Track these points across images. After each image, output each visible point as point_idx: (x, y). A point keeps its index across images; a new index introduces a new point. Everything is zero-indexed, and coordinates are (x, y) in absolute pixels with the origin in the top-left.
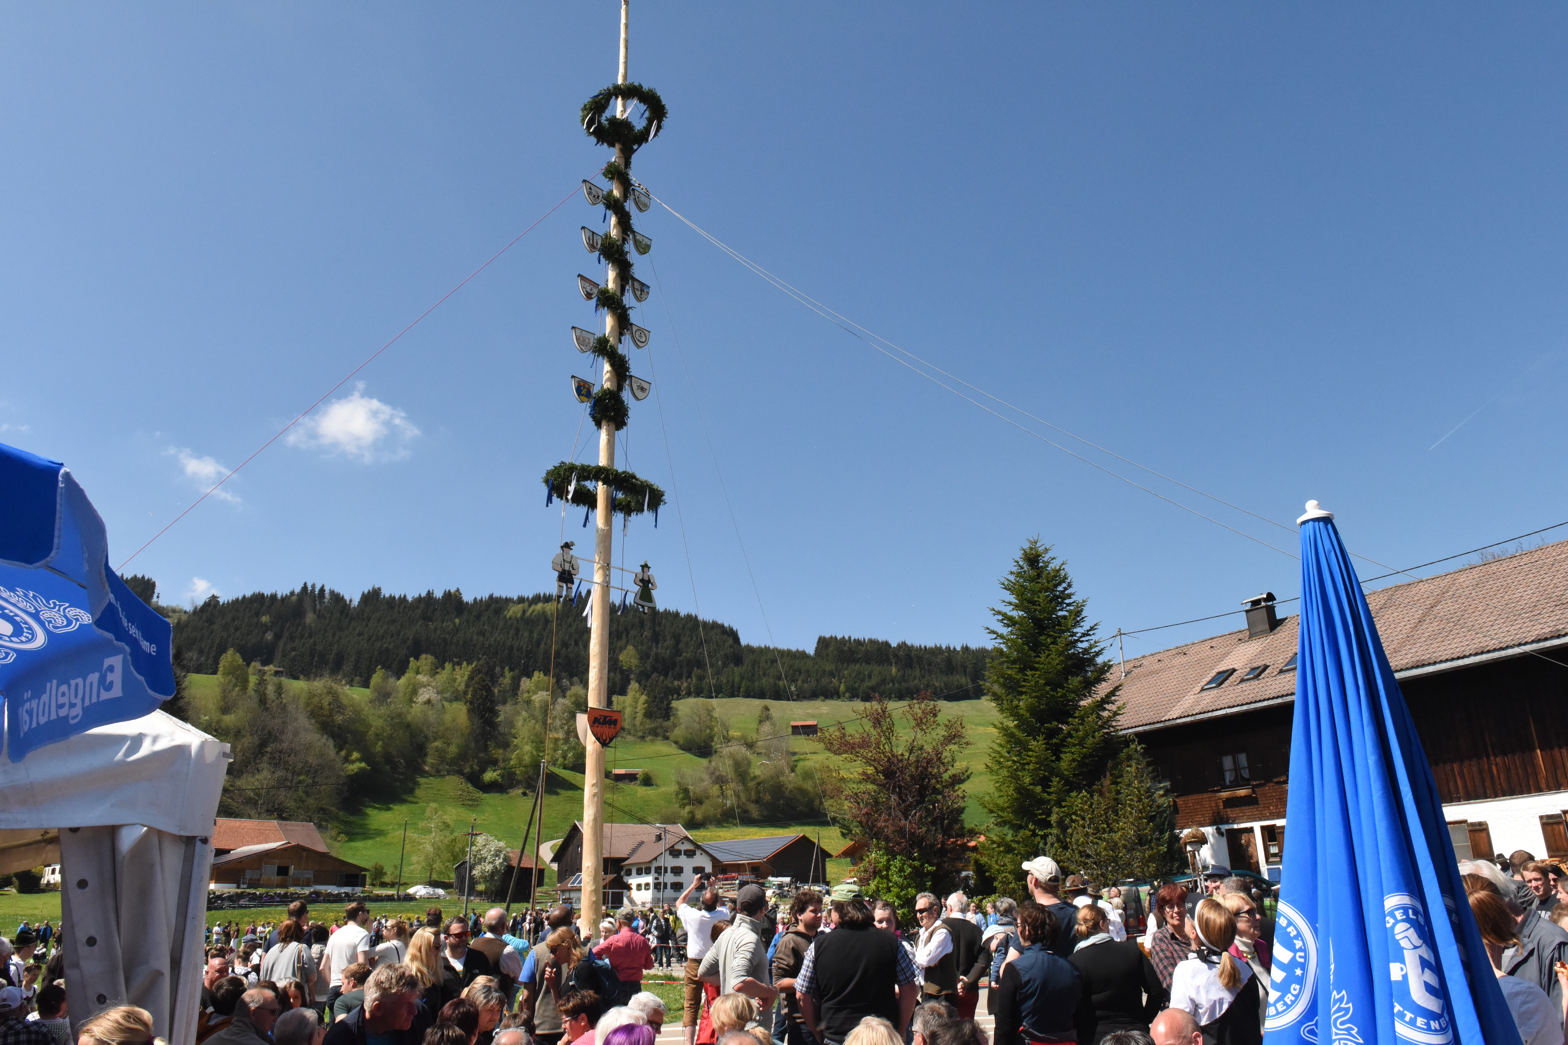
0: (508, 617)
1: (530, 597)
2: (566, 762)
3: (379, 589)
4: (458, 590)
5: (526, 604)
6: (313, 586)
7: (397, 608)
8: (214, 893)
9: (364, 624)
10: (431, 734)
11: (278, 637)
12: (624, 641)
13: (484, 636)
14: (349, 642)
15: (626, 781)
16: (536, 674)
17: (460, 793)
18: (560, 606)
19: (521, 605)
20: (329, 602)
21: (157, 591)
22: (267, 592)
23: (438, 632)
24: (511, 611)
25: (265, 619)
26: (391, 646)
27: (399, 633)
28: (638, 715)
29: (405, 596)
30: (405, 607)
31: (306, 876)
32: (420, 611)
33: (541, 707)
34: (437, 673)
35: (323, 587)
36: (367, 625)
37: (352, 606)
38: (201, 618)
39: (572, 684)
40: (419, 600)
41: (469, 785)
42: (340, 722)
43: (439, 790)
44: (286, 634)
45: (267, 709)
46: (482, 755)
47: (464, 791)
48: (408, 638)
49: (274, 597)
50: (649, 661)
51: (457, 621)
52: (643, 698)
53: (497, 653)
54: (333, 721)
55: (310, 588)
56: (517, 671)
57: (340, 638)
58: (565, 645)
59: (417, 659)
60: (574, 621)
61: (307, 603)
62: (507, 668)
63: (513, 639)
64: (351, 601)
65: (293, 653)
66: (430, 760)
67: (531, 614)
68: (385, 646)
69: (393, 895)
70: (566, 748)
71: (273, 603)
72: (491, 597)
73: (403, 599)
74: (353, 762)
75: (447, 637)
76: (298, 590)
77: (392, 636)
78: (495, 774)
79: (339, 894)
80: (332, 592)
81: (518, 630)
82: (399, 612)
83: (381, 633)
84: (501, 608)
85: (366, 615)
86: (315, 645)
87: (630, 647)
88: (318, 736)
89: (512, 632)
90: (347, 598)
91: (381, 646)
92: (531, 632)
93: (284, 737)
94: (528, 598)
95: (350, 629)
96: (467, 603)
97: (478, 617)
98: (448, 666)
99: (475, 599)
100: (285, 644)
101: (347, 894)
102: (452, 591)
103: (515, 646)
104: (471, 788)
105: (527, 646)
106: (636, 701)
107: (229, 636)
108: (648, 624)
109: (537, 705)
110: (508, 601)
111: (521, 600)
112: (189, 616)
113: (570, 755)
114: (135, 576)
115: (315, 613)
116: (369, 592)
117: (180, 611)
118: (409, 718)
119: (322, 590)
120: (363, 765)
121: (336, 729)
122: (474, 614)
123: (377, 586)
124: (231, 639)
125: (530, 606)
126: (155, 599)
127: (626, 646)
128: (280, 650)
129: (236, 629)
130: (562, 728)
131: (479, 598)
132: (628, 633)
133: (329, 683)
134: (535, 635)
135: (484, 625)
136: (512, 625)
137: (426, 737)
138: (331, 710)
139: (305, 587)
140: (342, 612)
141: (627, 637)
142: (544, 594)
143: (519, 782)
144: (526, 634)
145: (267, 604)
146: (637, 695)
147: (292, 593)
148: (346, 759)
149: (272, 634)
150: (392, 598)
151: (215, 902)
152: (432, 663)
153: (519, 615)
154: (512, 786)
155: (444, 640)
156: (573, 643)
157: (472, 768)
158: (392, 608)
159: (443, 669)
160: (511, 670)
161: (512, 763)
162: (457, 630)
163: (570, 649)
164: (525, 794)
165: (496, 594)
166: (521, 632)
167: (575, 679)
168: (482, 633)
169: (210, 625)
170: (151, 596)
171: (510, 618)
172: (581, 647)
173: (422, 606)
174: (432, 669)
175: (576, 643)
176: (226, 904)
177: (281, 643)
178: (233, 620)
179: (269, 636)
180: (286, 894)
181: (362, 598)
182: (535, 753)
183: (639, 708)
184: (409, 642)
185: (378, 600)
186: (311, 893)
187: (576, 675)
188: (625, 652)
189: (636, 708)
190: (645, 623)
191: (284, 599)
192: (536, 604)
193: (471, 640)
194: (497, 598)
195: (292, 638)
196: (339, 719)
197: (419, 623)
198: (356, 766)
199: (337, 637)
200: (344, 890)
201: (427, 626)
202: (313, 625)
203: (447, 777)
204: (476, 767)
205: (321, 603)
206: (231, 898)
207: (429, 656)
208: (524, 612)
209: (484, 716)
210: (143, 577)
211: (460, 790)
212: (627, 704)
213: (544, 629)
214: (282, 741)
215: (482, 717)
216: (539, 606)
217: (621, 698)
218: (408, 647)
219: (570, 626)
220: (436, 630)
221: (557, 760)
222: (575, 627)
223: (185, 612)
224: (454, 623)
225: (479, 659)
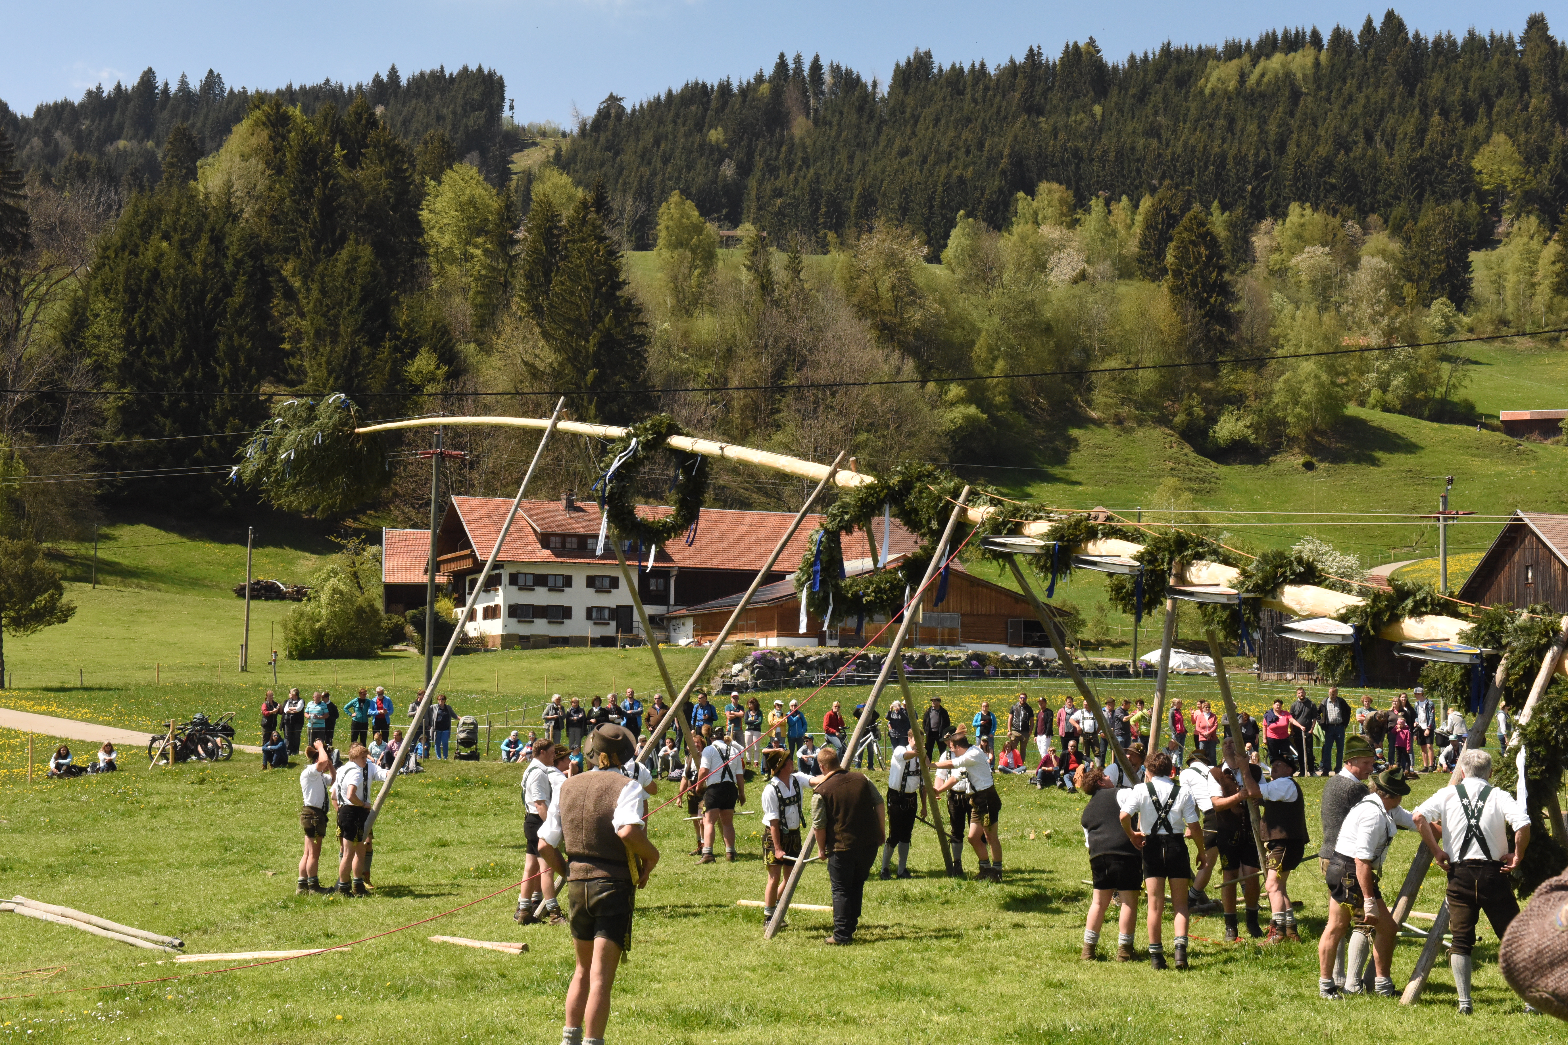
0: (1207, 91)
1: (1253, 44)
2: (1389, 397)
3: (928, 54)
4: (1092, 41)
5: (1246, 59)
6: (798, 60)
7: (969, 90)
8: (792, 655)
9: (908, 131)
10: (1096, 345)
11: (744, 169)
12: (1478, 129)
13: (1159, 137)
14: (883, 171)
15: (1535, 435)
16: (1294, 209)
17: (1171, 465)
18: (1323, 57)
19: (1235, 62)
20: (832, 92)
21: (508, 95)
22: (712, 80)
23: (1062, 136)
24: (1213, 79)
25: (715, 135)
26: (969, 173)
27: (981, 146)
28: (1539, 289)
29: (983, 65)
30: (987, 89)
31: (948, 624)
32: (1017, 95)
33: (1313, 282)
34: (1077, 221)
35: (816, 60)
36: (914, 133)
37: (879, 95)
38: (597, 141)
39: (1366, 230)
40: (1013, 69)
41: (1188, 449)
42: (917, 324)
43: (1127, 460)
44: (759, 163)
45: (776, 303)
46: (1209, 385)
47: (1177, 461)
48: (1001, 156)
49: (725, 88)
50: (1547, 167)
51: (1097, 109)
52: (1552, 249)
53: (1191, 173)
54: (903, 323)
55: (791, 65)
56: (1239, 211)
57: (865, 164)
58: (1342, 144)
59: (1031, 192)
60: (1359, 88)
61: (791, 97)
62: (1216, 203)
63: (1224, 140)
64: (875, 85)
65: (779, 201)
66: (1100, 397)
67: (1259, 82)
68: (957, 173)
69: (1124, 666)
70: (1386, 367)
71: (725, 104)
72: (1166, 50)
73: (980, 73)
74: (952, 404)
75: (1081, 145)
76: (769, 71)
77: (968, 152)
78: (1240, 424)
79: (1022, 661)
80: (836, 70)
81: (1232, 120)
82: (974, 100)
83: (945, 146)
84: (1190, 74)
85: (908, 110)
86: (818, 181)
87: (1499, 138)
88: (879, 354)
89: (1221, 122)
90: (867, 79)
91: (949, 176)
92: (1263, 121)
93: (819, 357)
94: (1248, 44)
95: (882, 144)
96: (1115, 68)
97: (1142, 97)
98: (1096, 205)
99: (1132, 58)
100: (760, 183)
101: (1037, 662)
102: (1082, 43)
103: (1230, 156)
104: (1192, 456)
105: (1257, 154)
106: (1532, 258)
107: (654, 174)
108: (1538, 80)
109: (1304, 277)
110: (1204, 55)
111: (1233, 51)
112: (574, 141)
113: (1397, 381)
114: (466, 69)
115: (808, 115)
116: (909, 63)
117: (555, 133)
118: (1048, 313)
119: (816, 66)
120: (972, 410)
121: (911, 338)
122: (1132, 91)
123: (922, 50)
124: (659, 178)
125: (1254, 63)
126: (506, 113)
127: (1488, 136)
128: (754, 193)
129: (666, 161)
130: (1374, 322)
131: (1139, 55)
132: (1490, 106)
133: (887, 244)
134: (1272, 128)
135: (1156, 113)
136: (1218, 107)
137: (1087, 352)
138: (896, 300)
139: (782, 64)
140: (860, 109)
141: (1489, 114)
142: (1286, 33)
143: (1292, 441)
144: (1252, 127)
145: (714, 105)
146: (1535, 244)
147: (759, 79)
148: (938, 402)
149: (733, 164)
150: (957, 72)
151: (796, 672)
152: (1062, 202)
153: (1232, 85)
154: (1276, 449)
155: (1076, 153)
156: (1361, 139)
157: (1190, 413)
158: (961, 93)
159: (1088, 210)
160: (1224, 207)
161: (1276, 400)
162: (1098, 130)
163: (1357, 152)
164: (1309, 466)
165: (1177, 44)
166: (1240, 124)
167: (1374, 219)
168: (1153, 132)
169: (617, 154)
170: (500, 108)
171: (1213, 94)
172: (1381, 146)
173: (1021, 82)
174: (1062, 214)
175: (1369, 138)
176: (816, 676)
177: (752, 183)
178: (657, 142)
179: (728, 170)
180: (922, 658)
181: (895, 78)
182: (1324, 377)
183: (1541, 273)
184: (1004, 163)
185: (928, 79)
186: (970, 658)
187: (1373, 210)
188: (1486, 150)
189: (1532, 274)
190: (1533, 77)
191: (746, 91)
192: (1268, 56)
193: (1133, 149)
194: (1179, 51)
195: (772, 170)
196: (915, 316)
197: (1019, 123)
198: (958, 414)
199: (857, 163)
200: (1029, 653)
201: (1035, 125)
202: (808, 142)
203: (1140, 433)
204: (1199, 412)
205: (819, 93)
206: (822, 664)
207: (1055, 186)
208: (1243, 77)
209: (1206, 301)
210: (480, 69)
211: (1170, 458)
212: (1508, 265)
213: (1292, 114)
214: (816, 365)
215: (1203, 303)
216: (1277, 61)
217: (1493, 255)
218: (1003, 172)
219: (1350, 99)
220: (1055, 133)
221: (1368, 393)
222: (1362, 101)
223: (564, 135)
224: (1093, 116)
225: (1153, 190)
